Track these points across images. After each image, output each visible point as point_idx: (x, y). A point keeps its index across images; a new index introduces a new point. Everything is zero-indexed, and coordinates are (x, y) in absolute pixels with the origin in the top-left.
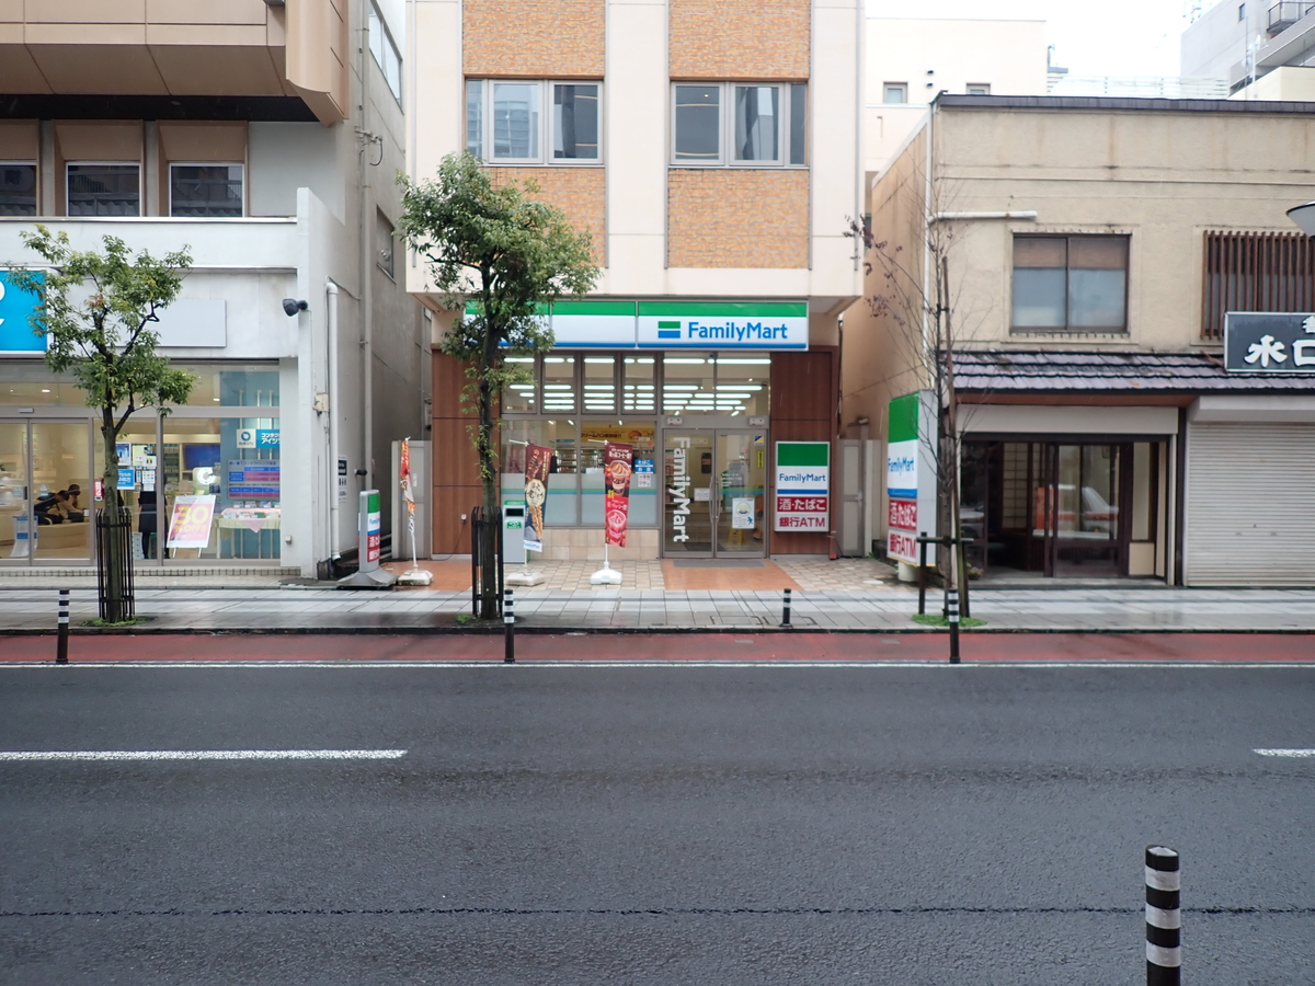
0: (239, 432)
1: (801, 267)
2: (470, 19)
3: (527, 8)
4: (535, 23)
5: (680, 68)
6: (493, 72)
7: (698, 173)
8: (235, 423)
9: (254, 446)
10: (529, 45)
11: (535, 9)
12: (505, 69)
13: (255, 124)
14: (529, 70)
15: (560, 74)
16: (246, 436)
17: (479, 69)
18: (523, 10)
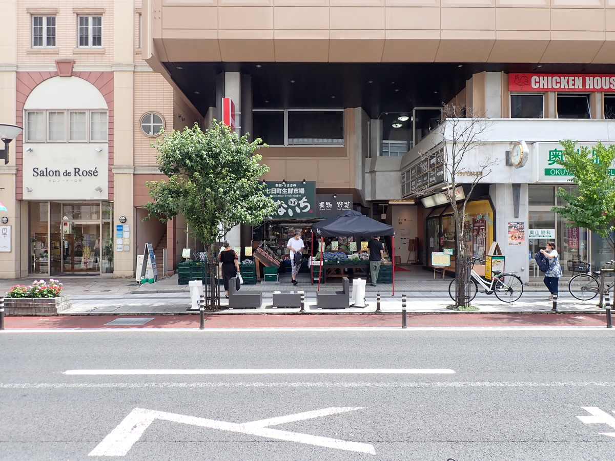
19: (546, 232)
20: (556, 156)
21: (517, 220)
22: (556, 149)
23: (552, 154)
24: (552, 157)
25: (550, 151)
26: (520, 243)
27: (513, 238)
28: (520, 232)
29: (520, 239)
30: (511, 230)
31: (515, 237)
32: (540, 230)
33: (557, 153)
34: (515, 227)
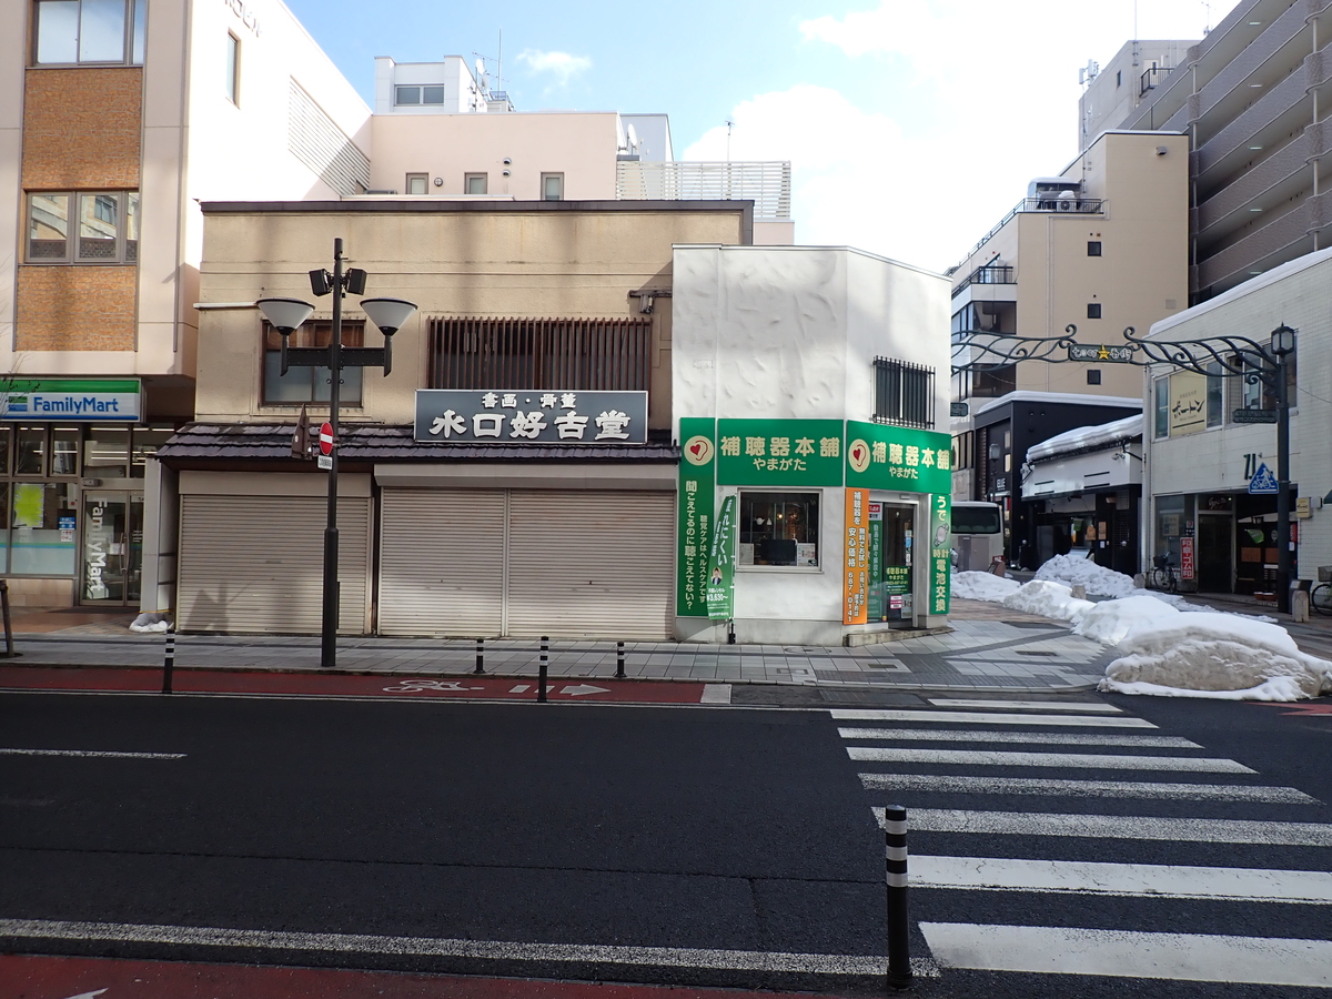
1: (129, 349)
5: (31, 181)
7: (44, 269)
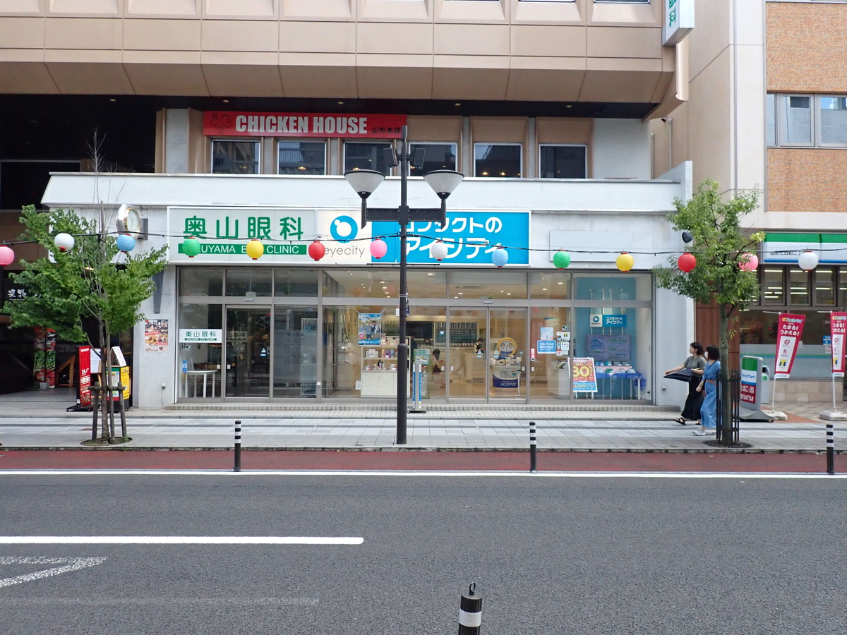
0: (592, 316)
2: (770, 56)
3: (806, 49)
4: (810, 58)
6: (785, 89)
8: (588, 311)
9: (601, 326)
10: (807, 72)
11: (811, 50)
12: (793, 87)
13: (596, 120)
14: (809, 87)
15: (828, 90)
16: (596, 319)
17: (777, 86)
18: (804, 50)
19: (209, 334)
20: (195, 226)
21: (158, 316)
22: (195, 217)
23: (189, 223)
24: (189, 227)
25: (187, 220)
26: (161, 349)
27: (152, 341)
28: (162, 333)
29: (162, 343)
30: (149, 330)
31: (155, 340)
32: (200, 331)
33: (197, 222)
34: (155, 326)
